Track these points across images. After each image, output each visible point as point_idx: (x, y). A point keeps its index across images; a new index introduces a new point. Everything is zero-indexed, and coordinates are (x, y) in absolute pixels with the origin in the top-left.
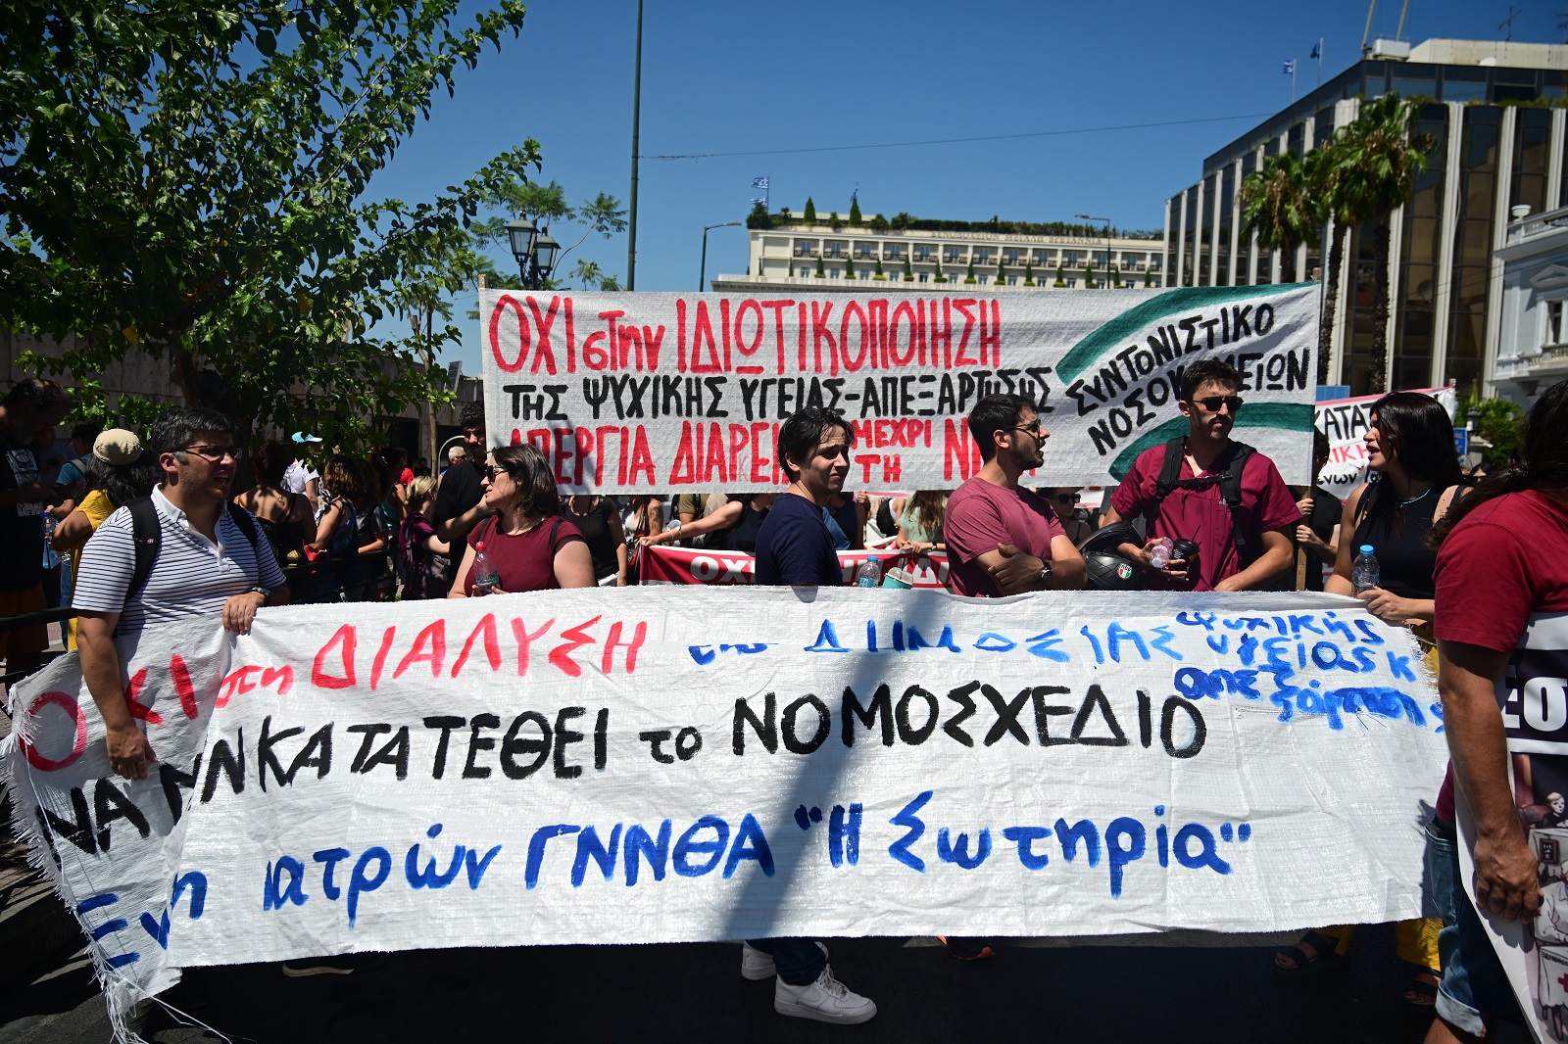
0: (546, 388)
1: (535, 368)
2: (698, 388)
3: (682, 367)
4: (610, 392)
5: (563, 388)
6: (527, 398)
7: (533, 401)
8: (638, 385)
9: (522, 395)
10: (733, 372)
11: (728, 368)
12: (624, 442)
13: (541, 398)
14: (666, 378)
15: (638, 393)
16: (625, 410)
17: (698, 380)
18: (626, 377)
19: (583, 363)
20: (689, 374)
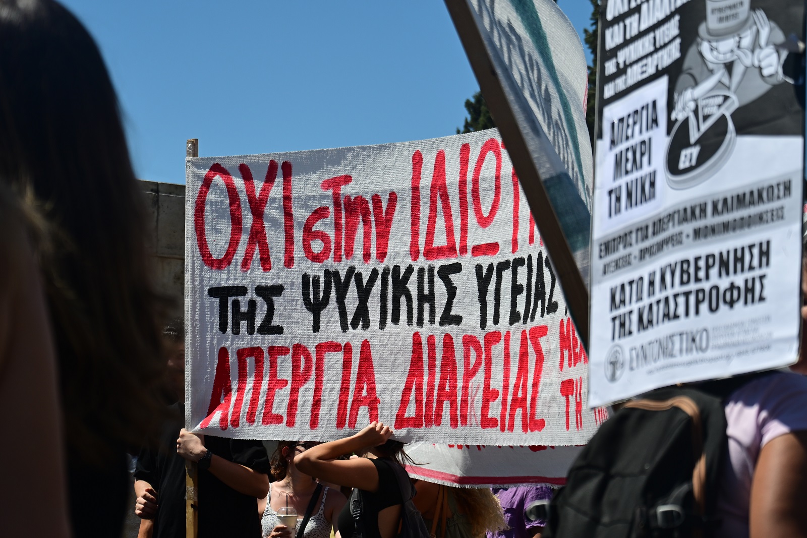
0: (261, 290)
1: (246, 264)
2: (431, 282)
3: (415, 253)
4: (333, 294)
5: (278, 290)
6: (236, 304)
7: (244, 309)
8: (365, 282)
9: (230, 300)
10: (469, 254)
11: (464, 250)
12: (347, 365)
13: (252, 304)
14: (397, 269)
15: (364, 294)
16: (350, 318)
17: (431, 270)
18: (351, 270)
19: (302, 254)
20: (422, 262)
